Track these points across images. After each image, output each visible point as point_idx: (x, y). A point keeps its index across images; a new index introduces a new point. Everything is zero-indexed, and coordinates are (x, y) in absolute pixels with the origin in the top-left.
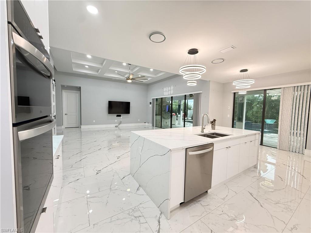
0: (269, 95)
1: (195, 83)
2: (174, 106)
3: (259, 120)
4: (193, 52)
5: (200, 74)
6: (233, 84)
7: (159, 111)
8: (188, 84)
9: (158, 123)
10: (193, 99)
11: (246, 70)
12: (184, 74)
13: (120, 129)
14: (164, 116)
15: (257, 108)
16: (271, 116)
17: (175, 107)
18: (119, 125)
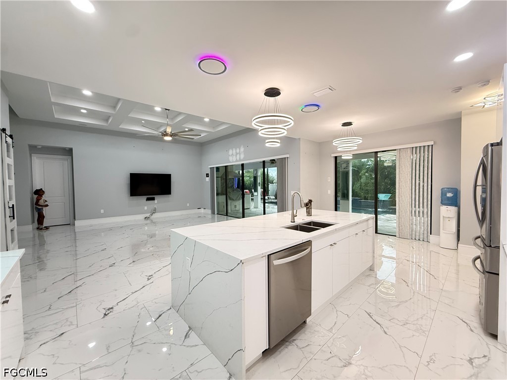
0: (382, 159)
1: (278, 142)
2: (246, 179)
3: (370, 195)
4: (272, 92)
5: (286, 128)
6: (334, 144)
7: (222, 188)
8: (267, 145)
9: (221, 208)
10: (275, 167)
11: (349, 124)
12: (261, 128)
13: (153, 223)
14: (231, 196)
15: (367, 178)
16: (384, 189)
17: (248, 179)
18: (152, 215)
